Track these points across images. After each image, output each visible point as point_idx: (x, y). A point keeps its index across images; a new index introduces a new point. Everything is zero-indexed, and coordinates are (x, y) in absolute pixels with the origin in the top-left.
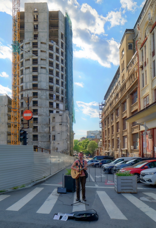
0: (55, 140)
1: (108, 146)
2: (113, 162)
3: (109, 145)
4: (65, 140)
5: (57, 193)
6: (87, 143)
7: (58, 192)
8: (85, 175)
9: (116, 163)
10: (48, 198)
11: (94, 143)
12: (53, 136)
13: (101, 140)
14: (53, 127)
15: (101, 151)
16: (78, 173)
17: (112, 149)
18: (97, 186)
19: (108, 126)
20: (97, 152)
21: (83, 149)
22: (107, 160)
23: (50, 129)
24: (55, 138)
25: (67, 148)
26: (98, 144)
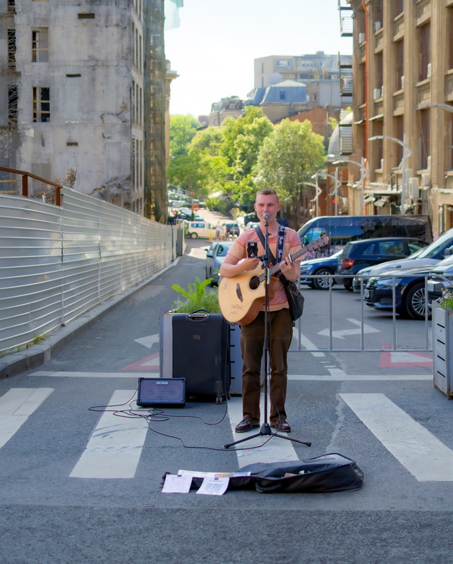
0: (45, 118)
1: (393, 151)
2: (422, 253)
3: (399, 151)
4: (114, 120)
5: (135, 407)
6: (252, 138)
7: (144, 400)
8: (287, 306)
9: (440, 255)
10: (98, 427)
11: (303, 137)
12: (35, 89)
13: (348, 116)
14: (34, 34)
15: (344, 184)
16: (251, 296)
17: (420, 176)
18: (336, 374)
19: (395, 26)
20: (319, 191)
21: (231, 177)
22: (386, 242)
23: (12, 45)
24: (46, 107)
25: (128, 173)
26: (326, 143)
